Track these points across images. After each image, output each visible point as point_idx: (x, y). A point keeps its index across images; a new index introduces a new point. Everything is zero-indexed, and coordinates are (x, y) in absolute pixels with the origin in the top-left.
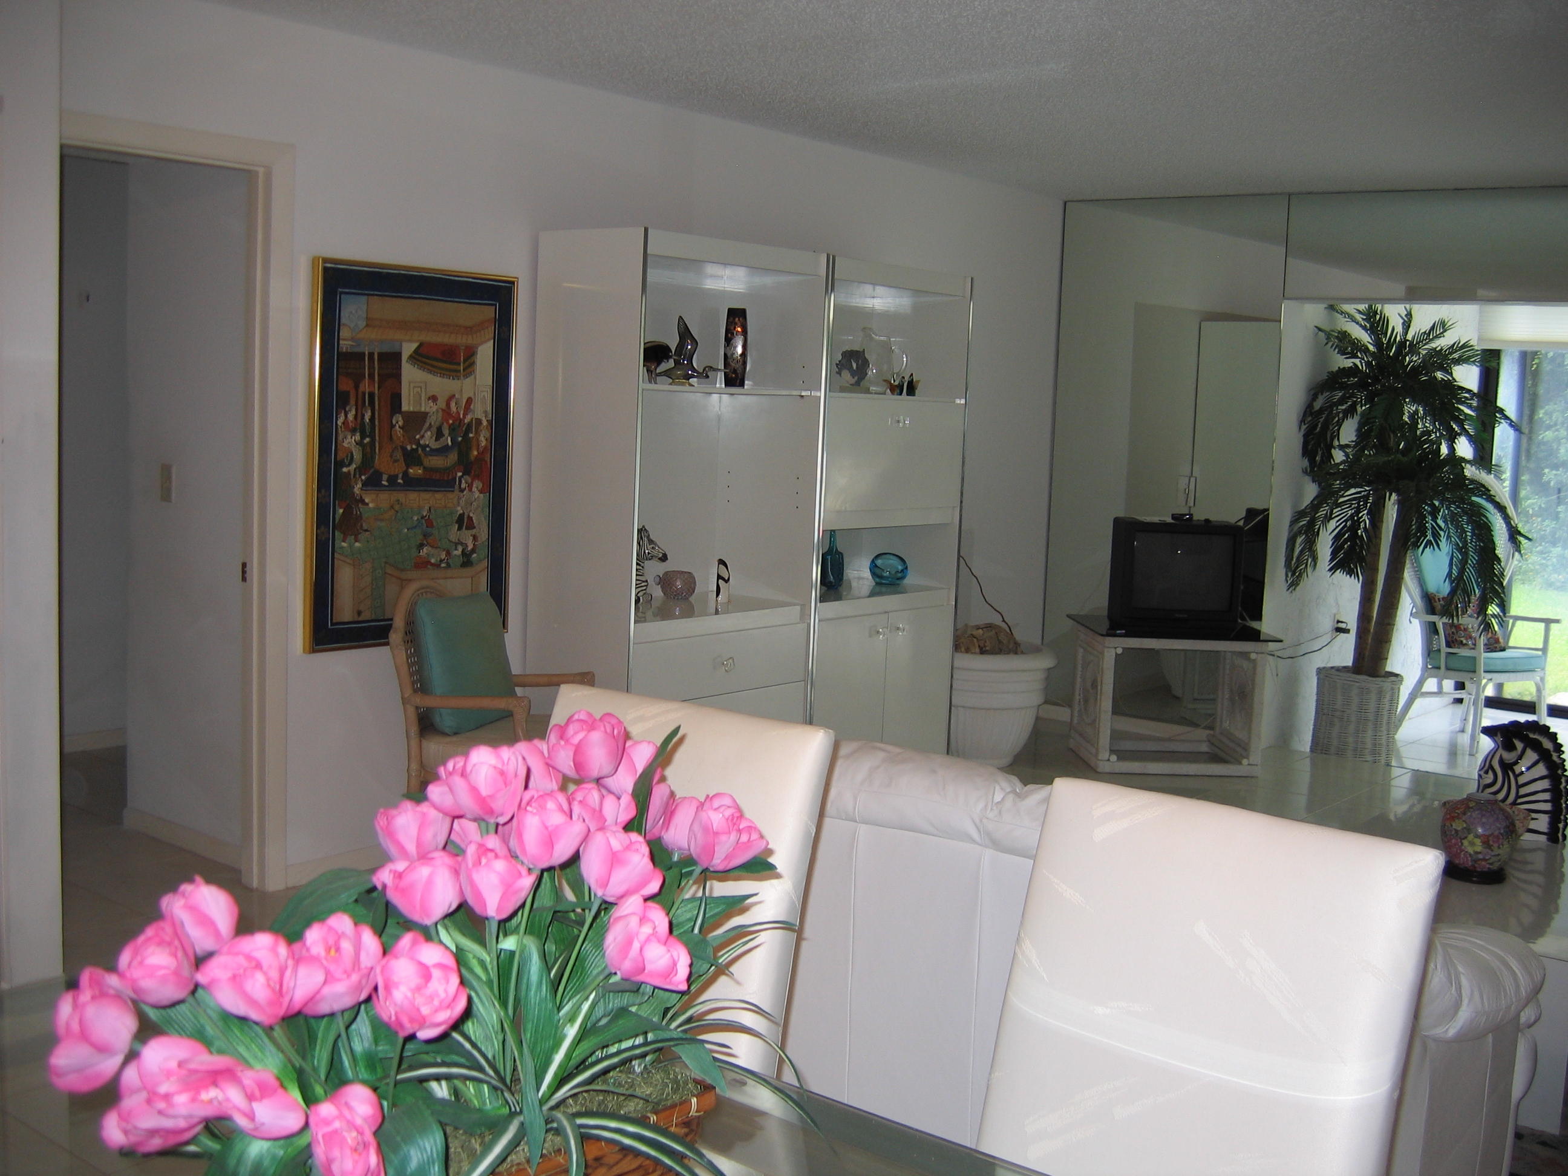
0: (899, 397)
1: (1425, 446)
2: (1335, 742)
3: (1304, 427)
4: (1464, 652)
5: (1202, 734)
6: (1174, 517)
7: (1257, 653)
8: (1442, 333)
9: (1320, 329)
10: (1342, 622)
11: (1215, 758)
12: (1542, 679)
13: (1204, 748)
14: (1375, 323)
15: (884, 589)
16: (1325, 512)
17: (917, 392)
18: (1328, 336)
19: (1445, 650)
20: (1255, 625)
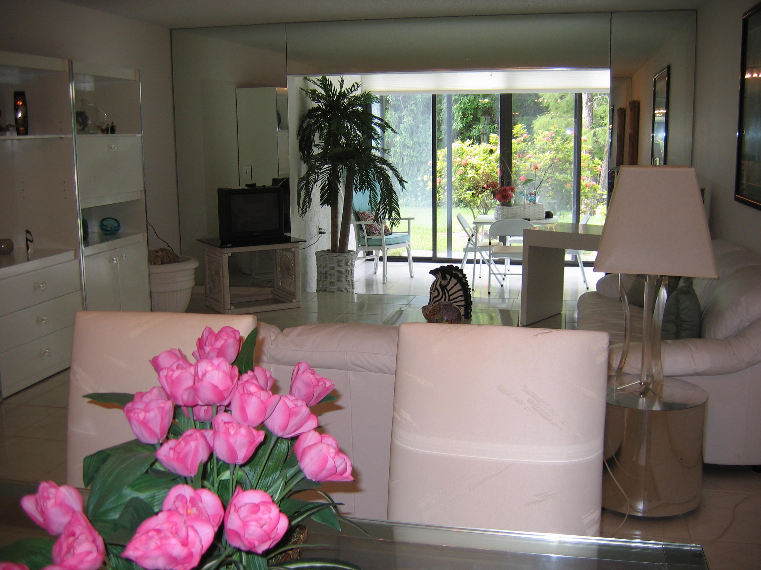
0: (107, 135)
1: (356, 143)
2: (329, 286)
3: (299, 137)
4: (375, 237)
5: (269, 290)
6: (247, 185)
7: (295, 248)
8: (357, 88)
9: (302, 89)
10: (322, 229)
11: (276, 301)
12: (409, 246)
13: (271, 297)
14: (326, 86)
15: (109, 237)
16: (314, 177)
17: (116, 132)
18: (307, 93)
19: (366, 237)
20: (287, 234)
